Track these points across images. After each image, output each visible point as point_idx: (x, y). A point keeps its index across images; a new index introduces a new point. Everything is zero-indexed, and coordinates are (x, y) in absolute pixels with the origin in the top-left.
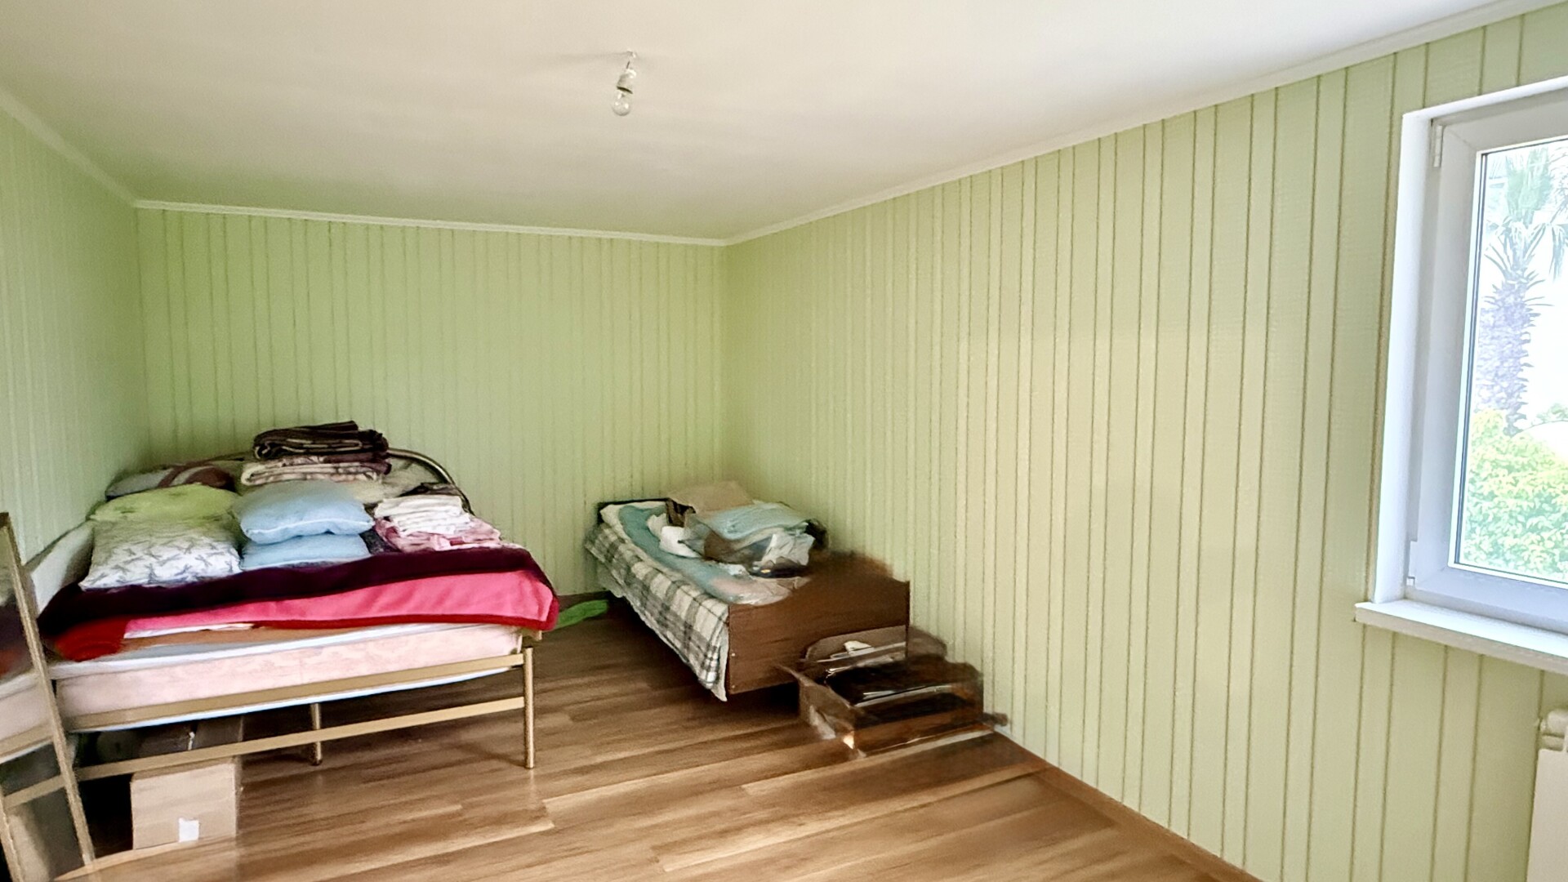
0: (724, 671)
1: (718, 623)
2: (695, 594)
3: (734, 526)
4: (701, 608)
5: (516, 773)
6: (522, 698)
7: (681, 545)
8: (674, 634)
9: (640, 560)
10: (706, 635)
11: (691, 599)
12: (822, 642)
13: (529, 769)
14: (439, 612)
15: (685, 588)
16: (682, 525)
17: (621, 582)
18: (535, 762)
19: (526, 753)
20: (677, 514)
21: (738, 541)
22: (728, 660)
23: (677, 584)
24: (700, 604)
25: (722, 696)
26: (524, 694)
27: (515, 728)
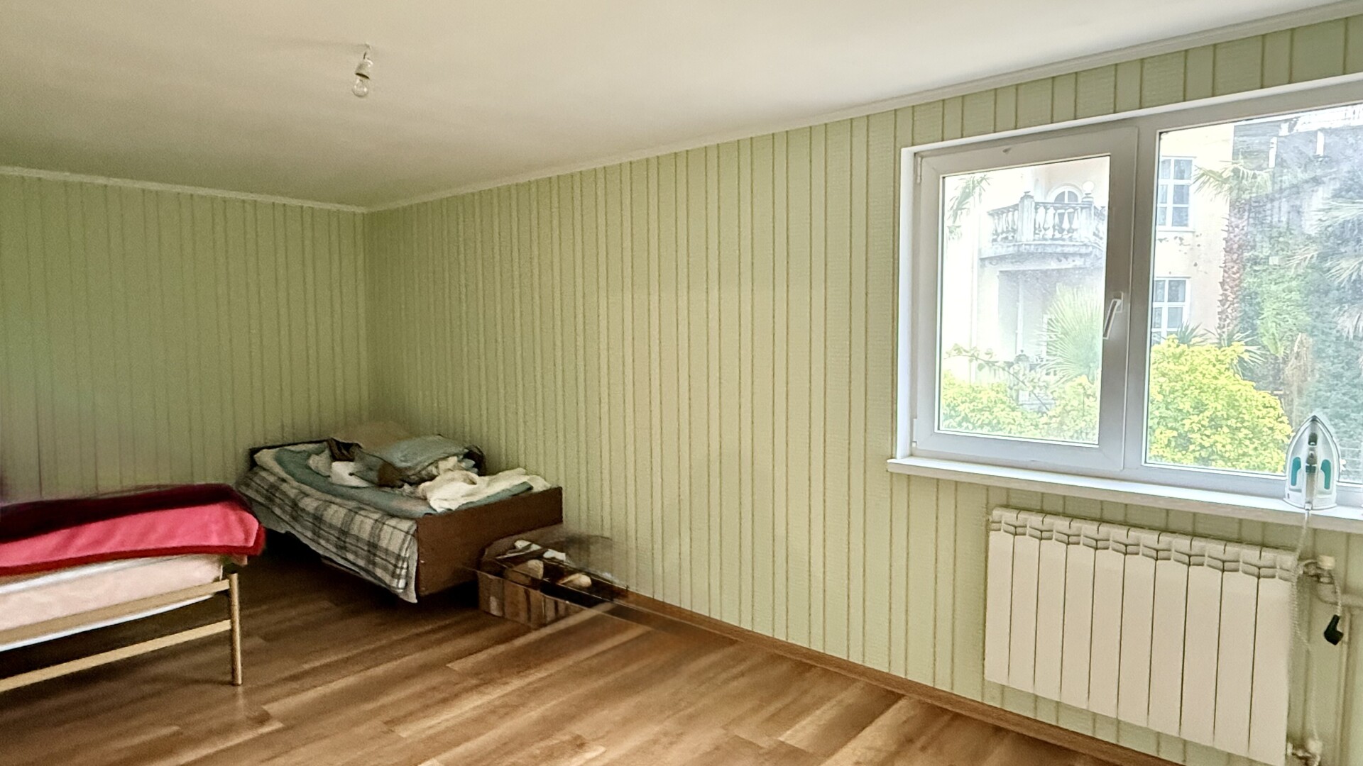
0: (414, 577)
1: (405, 536)
2: (376, 516)
3: (404, 456)
4: (385, 527)
5: (226, 691)
6: (229, 621)
7: (353, 477)
8: (356, 554)
9: (307, 495)
10: (394, 548)
11: (372, 521)
12: (496, 543)
13: (238, 685)
14: (141, 547)
15: (362, 512)
16: (351, 460)
17: (287, 518)
18: (242, 679)
19: (234, 671)
20: (342, 451)
21: (409, 468)
22: (418, 567)
23: (355, 512)
24: (384, 524)
25: (413, 599)
26: (230, 617)
27: (221, 652)
